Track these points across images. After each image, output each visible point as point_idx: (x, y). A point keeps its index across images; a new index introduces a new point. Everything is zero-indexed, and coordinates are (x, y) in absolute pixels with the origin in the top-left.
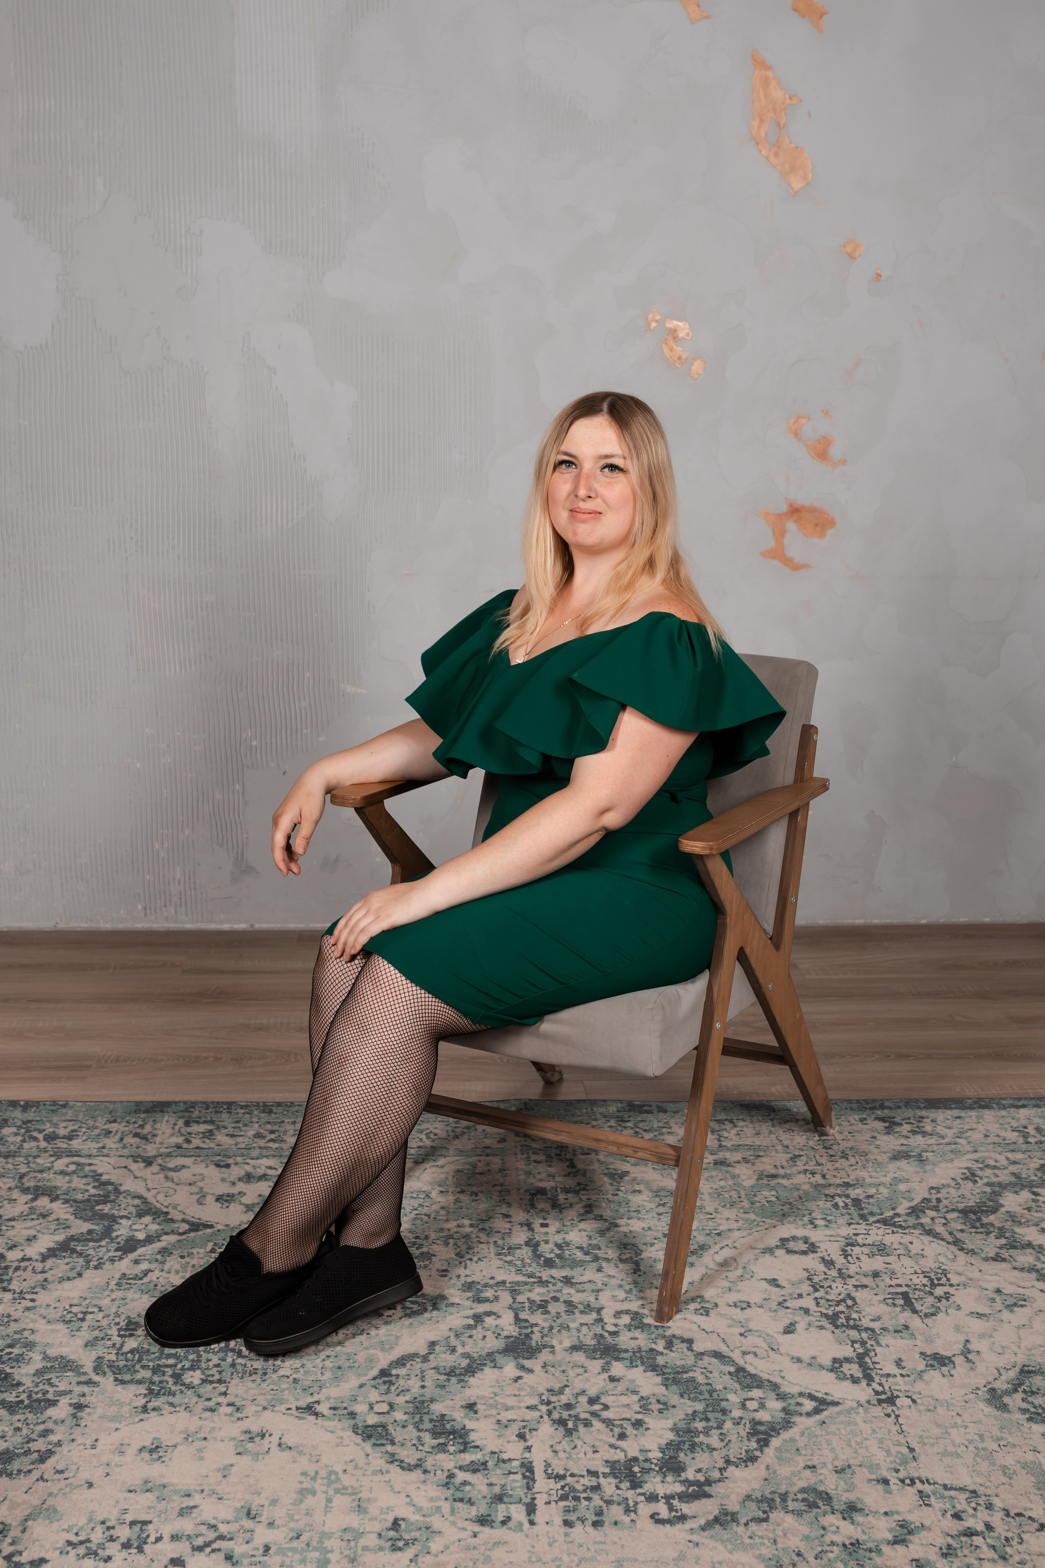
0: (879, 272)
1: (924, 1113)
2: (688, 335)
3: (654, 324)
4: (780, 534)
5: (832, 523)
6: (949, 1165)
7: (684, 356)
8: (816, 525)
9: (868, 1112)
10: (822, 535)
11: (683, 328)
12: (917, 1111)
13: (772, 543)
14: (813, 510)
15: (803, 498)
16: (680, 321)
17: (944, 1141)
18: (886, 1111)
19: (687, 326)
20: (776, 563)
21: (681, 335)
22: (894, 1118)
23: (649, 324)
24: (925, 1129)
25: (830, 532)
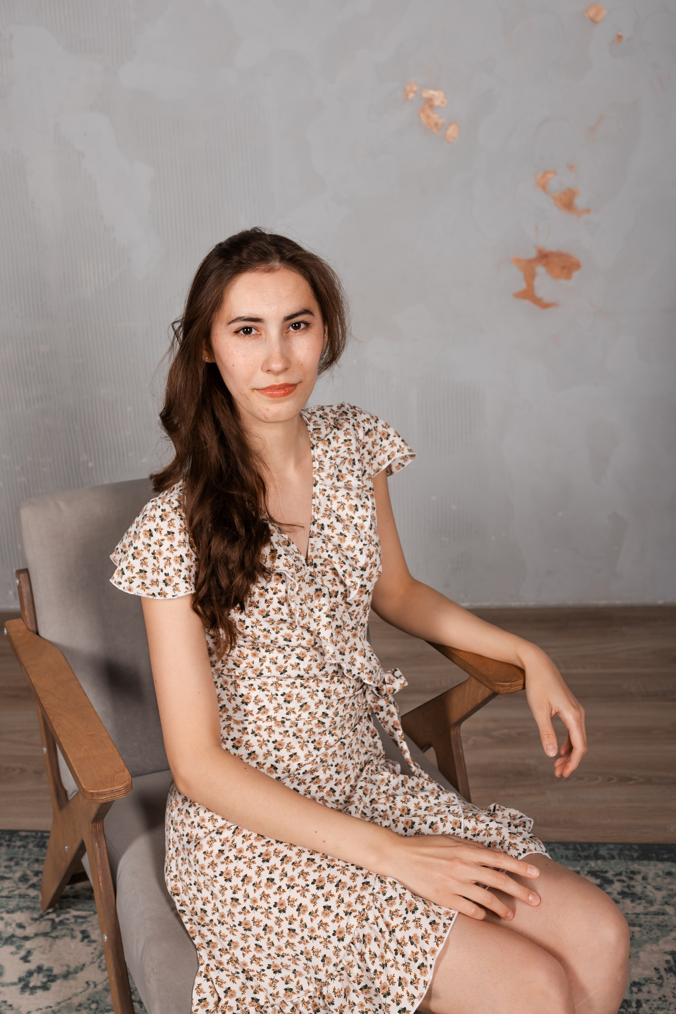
0: (620, 33)
1: (635, 866)
2: (443, 102)
3: (411, 95)
4: (530, 276)
5: (576, 266)
6: (655, 947)
7: (440, 121)
8: (563, 268)
9: (582, 862)
10: (568, 276)
11: (438, 97)
12: (630, 863)
13: (522, 286)
14: (560, 255)
15: (550, 245)
16: (435, 89)
17: (652, 909)
18: (600, 862)
19: (442, 94)
20: (527, 303)
21: (437, 103)
22: (606, 872)
23: (407, 95)
24: (634, 890)
25: (576, 274)
